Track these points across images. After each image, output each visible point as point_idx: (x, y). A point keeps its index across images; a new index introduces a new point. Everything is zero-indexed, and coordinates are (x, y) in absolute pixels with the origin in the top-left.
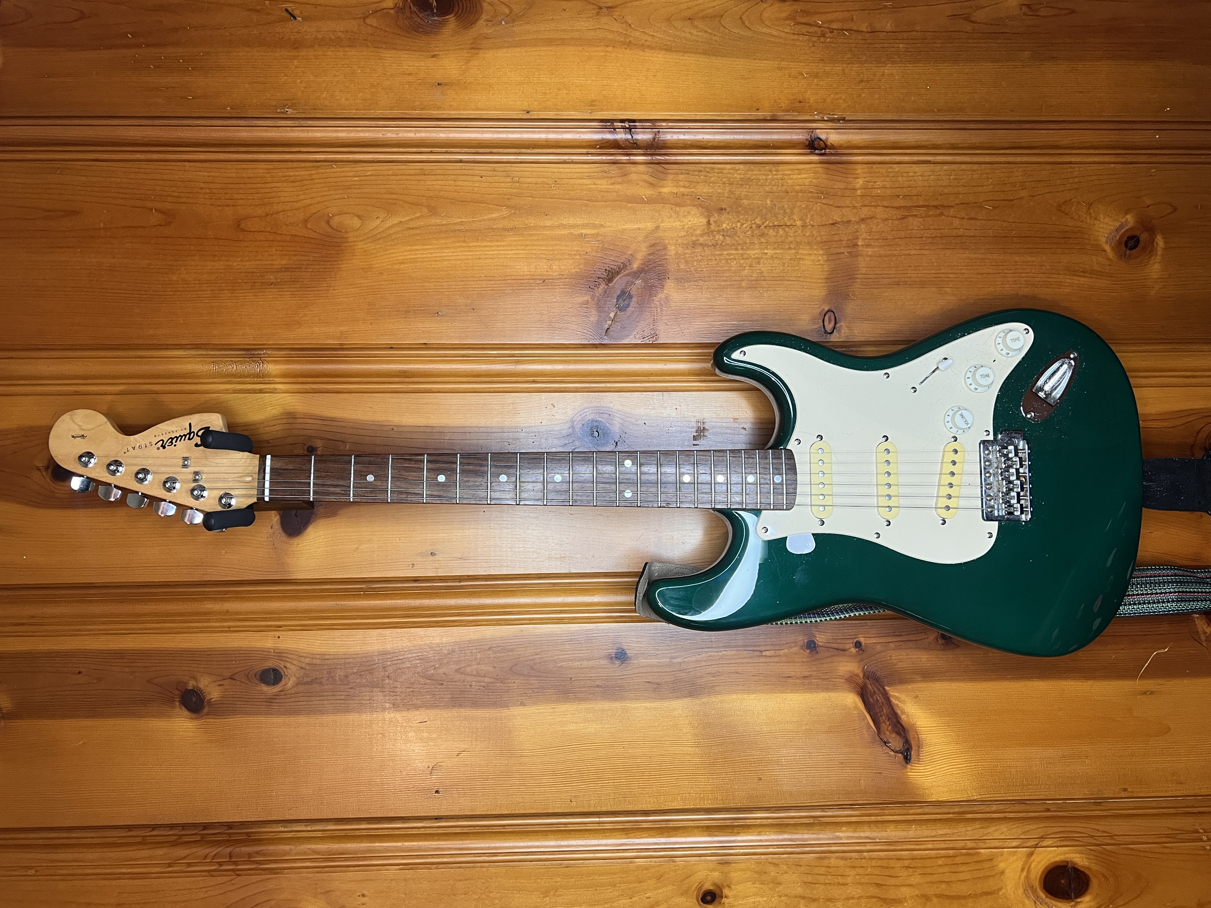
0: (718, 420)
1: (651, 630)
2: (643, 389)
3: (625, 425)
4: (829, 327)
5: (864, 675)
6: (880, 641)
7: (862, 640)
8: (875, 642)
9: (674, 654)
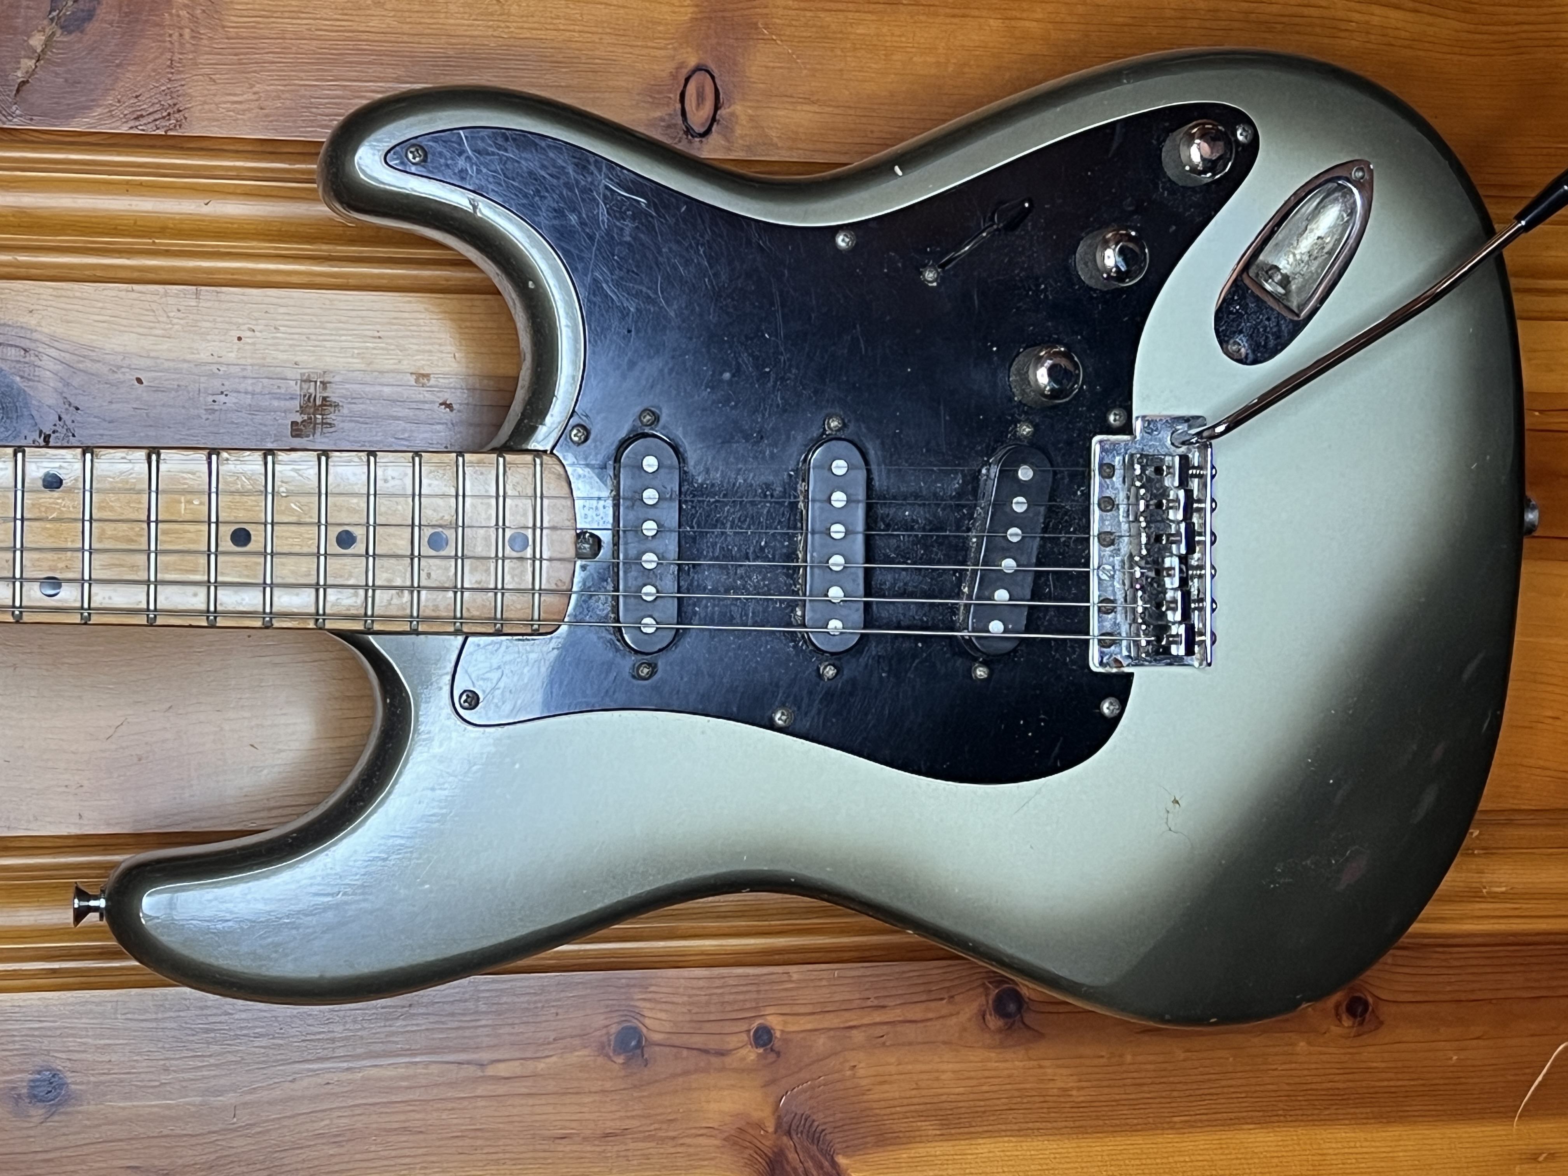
0: (368, 379)
1: (146, 1011)
2: (136, 275)
3: (76, 381)
4: (698, 117)
5: (778, 1126)
6: (826, 1025)
7: (775, 1022)
8: (809, 1027)
9: (213, 1082)
